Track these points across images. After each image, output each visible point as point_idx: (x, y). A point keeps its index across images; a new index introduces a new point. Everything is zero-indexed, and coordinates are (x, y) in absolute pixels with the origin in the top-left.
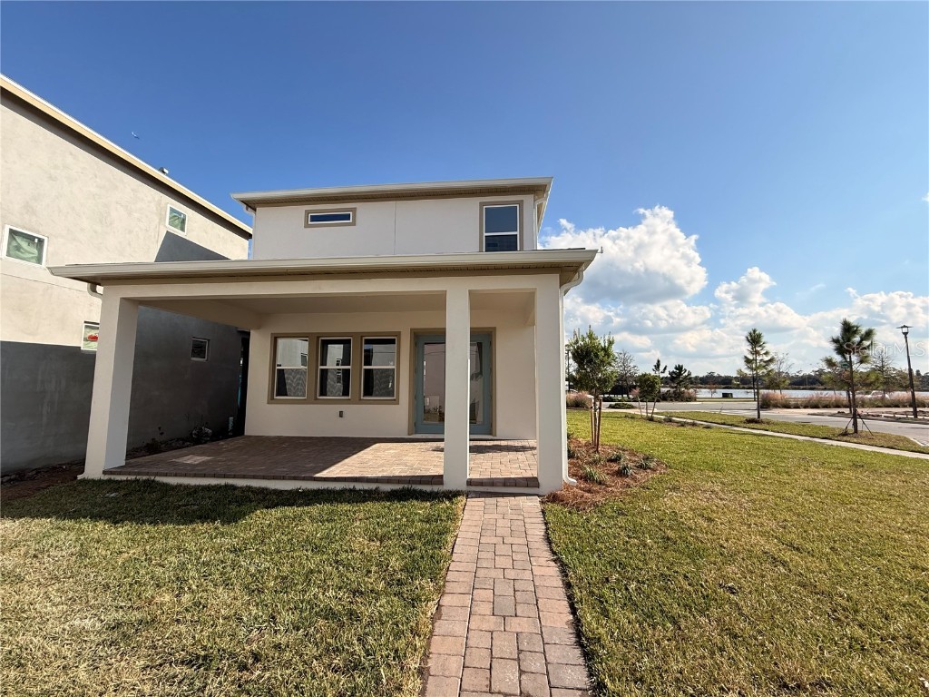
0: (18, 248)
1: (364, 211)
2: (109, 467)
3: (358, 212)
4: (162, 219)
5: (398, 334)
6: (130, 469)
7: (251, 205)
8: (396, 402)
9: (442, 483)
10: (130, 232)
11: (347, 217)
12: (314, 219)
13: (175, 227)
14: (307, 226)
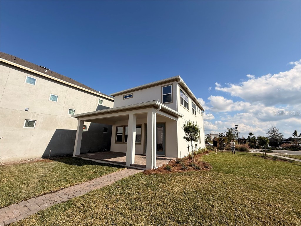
0: (71, 112)
1: (135, 93)
2: (76, 155)
3: (134, 94)
4: (97, 102)
5: (141, 125)
6: (81, 156)
7: (114, 96)
8: (141, 144)
9: (125, 164)
10: (91, 106)
11: (131, 96)
12: (125, 97)
13: (100, 103)
14: (124, 99)
